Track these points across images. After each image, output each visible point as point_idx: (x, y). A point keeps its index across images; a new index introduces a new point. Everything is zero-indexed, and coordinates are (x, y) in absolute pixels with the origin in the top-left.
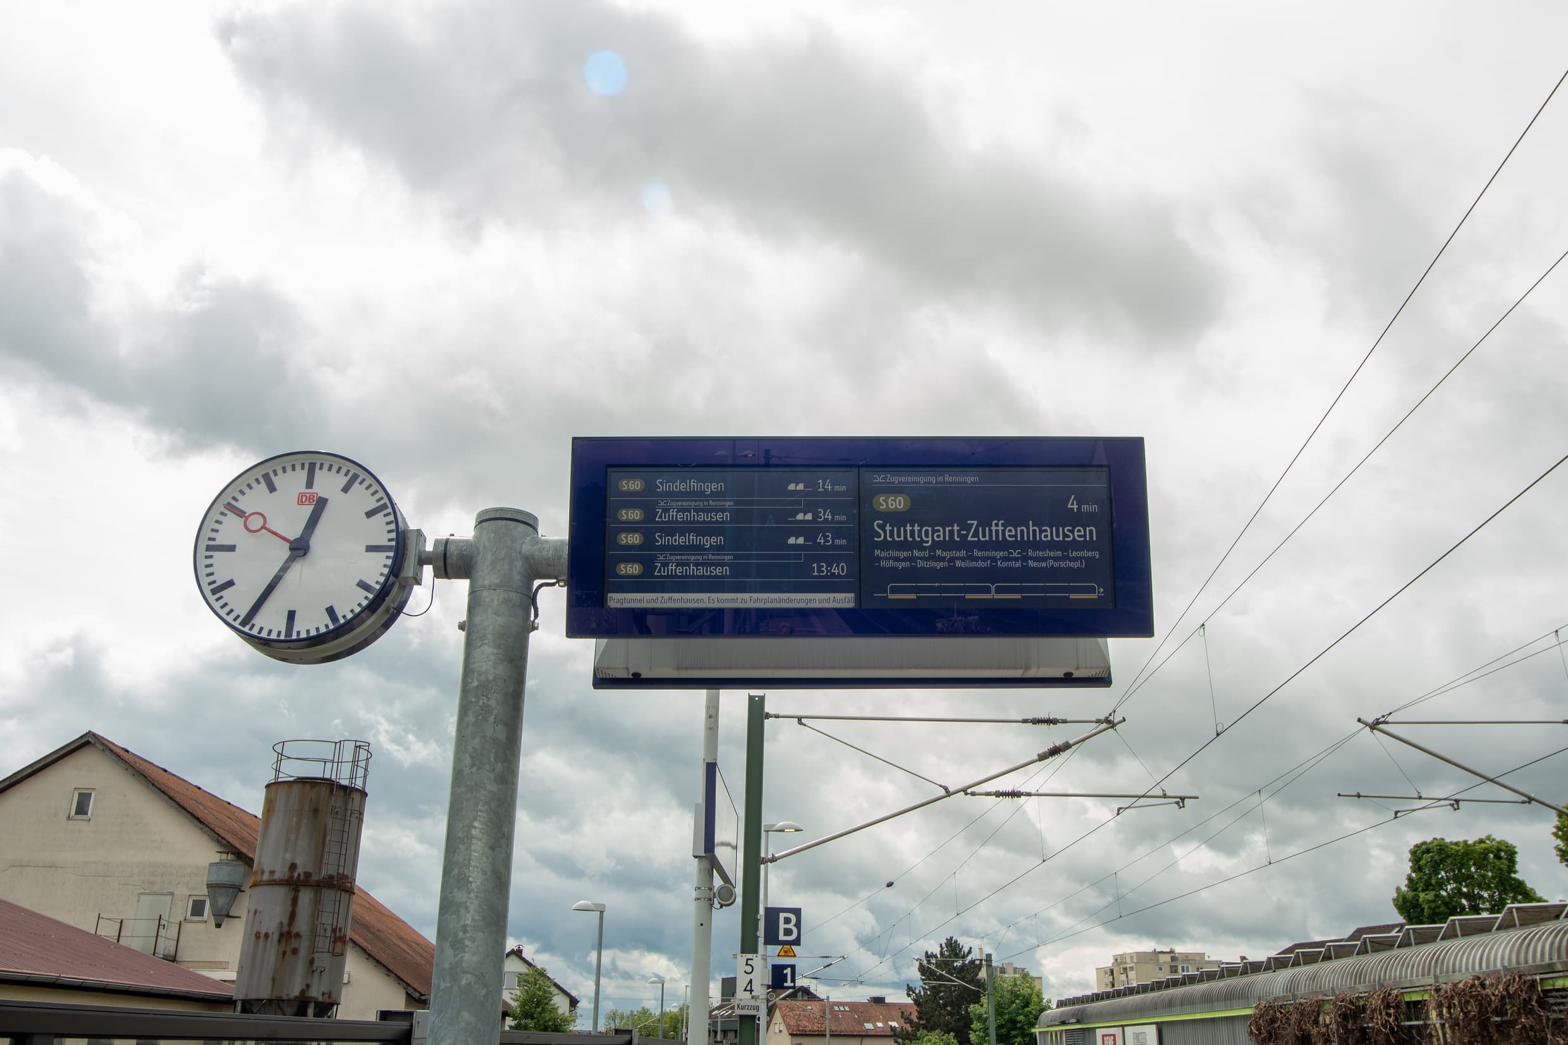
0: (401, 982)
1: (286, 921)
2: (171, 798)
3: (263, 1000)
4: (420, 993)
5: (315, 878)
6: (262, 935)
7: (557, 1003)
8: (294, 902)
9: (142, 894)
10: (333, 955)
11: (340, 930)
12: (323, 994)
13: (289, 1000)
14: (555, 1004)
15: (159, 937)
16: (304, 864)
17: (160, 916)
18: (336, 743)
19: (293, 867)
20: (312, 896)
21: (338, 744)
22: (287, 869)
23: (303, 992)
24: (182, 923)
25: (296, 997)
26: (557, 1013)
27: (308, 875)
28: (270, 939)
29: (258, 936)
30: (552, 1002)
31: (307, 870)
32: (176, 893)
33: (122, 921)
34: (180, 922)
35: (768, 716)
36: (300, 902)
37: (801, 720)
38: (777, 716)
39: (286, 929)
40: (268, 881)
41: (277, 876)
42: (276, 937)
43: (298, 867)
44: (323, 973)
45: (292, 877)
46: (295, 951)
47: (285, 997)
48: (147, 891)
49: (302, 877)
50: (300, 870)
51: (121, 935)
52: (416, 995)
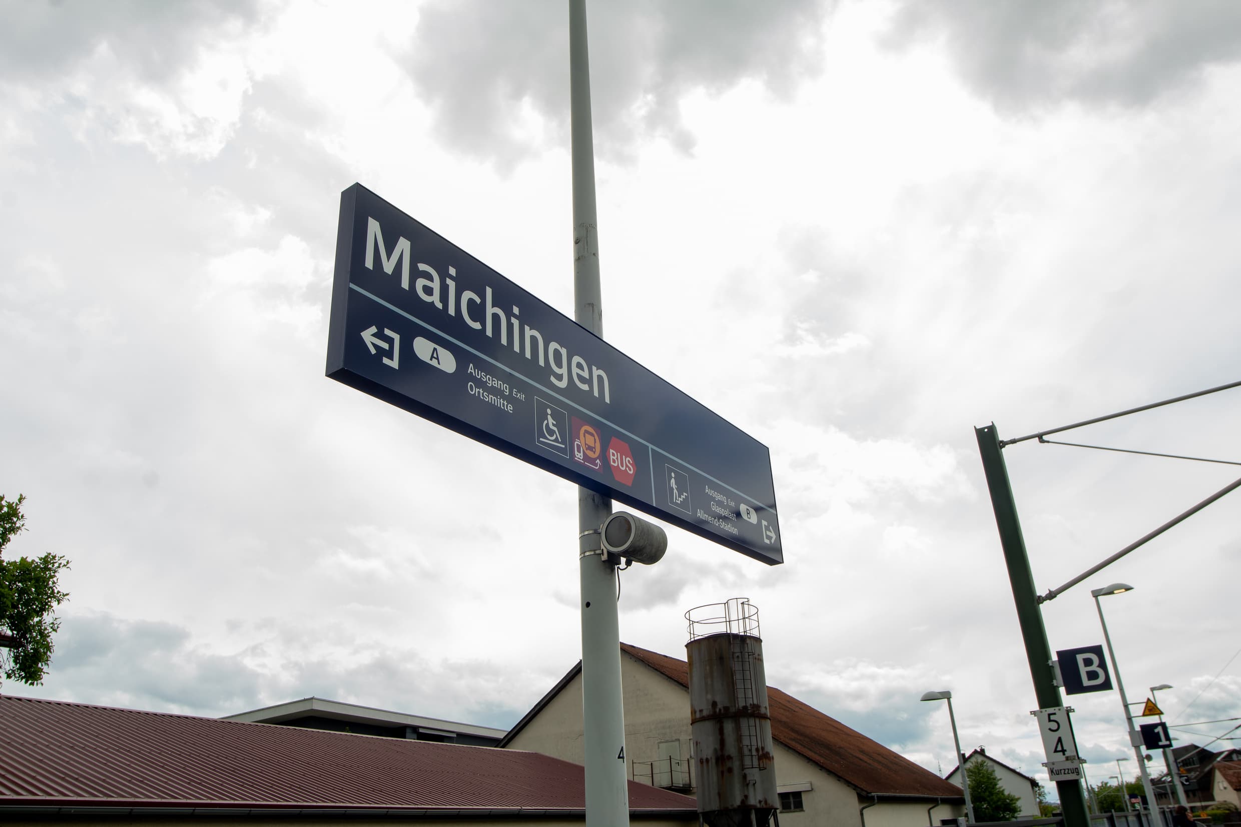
0: (850, 785)
1: (718, 747)
2: (662, 673)
3: (716, 811)
4: (866, 791)
5: (732, 710)
6: (704, 760)
7: (1002, 787)
8: (721, 731)
9: (660, 743)
10: (760, 770)
11: (763, 748)
12: (760, 802)
13: (734, 810)
14: (1000, 788)
15: (672, 772)
16: (722, 701)
17: (670, 756)
18: (725, 604)
19: (714, 704)
20: (733, 725)
21: (726, 604)
22: (710, 707)
23: (743, 802)
24: (689, 760)
25: (739, 806)
26: (1003, 794)
27: (726, 709)
28: (710, 763)
29: (701, 761)
30: (998, 786)
31: (725, 705)
32: (681, 738)
33: (652, 764)
34: (688, 759)
35: (1004, 444)
36: (725, 731)
37: (1042, 438)
38: (1014, 442)
39: (719, 753)
40: (700, 718)
41: (705, 713)
42: (714, 761)
43: (718, 704)
44: (756, 785)
45: (715, 712)
46: (730, 770)
47: (730, 808)
48: (663, 740)
49: (722, 711)
50: (720, 706)
51: (654, 773)
52: (864, 793)
